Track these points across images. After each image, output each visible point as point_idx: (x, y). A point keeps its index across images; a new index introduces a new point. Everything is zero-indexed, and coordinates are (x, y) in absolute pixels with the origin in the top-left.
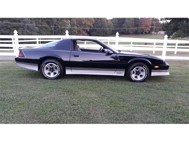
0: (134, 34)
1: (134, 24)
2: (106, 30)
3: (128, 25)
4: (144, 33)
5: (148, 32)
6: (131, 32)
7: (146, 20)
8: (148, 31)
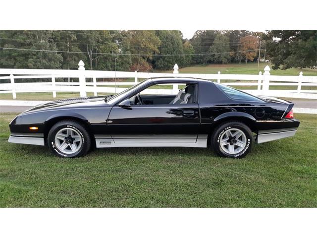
0: (229, 63)
1: (229, 45)
2: (181, 57)
3: (219, 48)
4: (246, 61)
5: (252, 59)
6: (224, 60)
7: (248, 39)
8: (253, 57)
